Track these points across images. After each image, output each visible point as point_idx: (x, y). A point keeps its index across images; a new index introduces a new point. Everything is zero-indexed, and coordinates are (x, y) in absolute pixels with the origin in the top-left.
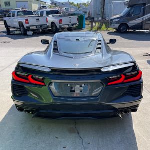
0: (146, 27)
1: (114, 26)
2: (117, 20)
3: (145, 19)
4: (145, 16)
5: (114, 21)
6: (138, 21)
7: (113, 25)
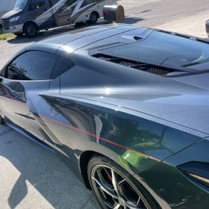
1: (15, 28)
2: (17, 19)
3: (55, 12)
4: (54, 7)
7: (11, 28)
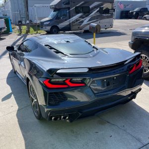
0: (73, 28)
1: (46, 28)
2: (48, 23)
3: (71, 22)
5: (45, 24)
6: (66, 23)
7: (44, 27)
